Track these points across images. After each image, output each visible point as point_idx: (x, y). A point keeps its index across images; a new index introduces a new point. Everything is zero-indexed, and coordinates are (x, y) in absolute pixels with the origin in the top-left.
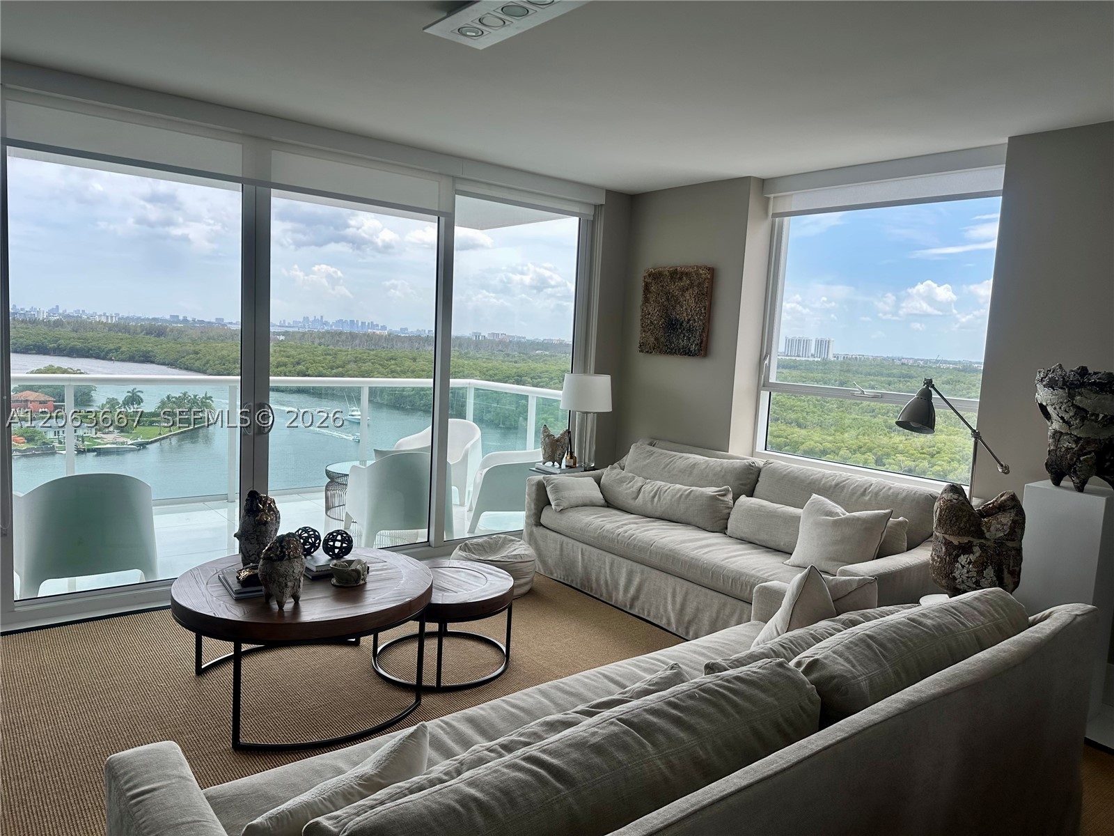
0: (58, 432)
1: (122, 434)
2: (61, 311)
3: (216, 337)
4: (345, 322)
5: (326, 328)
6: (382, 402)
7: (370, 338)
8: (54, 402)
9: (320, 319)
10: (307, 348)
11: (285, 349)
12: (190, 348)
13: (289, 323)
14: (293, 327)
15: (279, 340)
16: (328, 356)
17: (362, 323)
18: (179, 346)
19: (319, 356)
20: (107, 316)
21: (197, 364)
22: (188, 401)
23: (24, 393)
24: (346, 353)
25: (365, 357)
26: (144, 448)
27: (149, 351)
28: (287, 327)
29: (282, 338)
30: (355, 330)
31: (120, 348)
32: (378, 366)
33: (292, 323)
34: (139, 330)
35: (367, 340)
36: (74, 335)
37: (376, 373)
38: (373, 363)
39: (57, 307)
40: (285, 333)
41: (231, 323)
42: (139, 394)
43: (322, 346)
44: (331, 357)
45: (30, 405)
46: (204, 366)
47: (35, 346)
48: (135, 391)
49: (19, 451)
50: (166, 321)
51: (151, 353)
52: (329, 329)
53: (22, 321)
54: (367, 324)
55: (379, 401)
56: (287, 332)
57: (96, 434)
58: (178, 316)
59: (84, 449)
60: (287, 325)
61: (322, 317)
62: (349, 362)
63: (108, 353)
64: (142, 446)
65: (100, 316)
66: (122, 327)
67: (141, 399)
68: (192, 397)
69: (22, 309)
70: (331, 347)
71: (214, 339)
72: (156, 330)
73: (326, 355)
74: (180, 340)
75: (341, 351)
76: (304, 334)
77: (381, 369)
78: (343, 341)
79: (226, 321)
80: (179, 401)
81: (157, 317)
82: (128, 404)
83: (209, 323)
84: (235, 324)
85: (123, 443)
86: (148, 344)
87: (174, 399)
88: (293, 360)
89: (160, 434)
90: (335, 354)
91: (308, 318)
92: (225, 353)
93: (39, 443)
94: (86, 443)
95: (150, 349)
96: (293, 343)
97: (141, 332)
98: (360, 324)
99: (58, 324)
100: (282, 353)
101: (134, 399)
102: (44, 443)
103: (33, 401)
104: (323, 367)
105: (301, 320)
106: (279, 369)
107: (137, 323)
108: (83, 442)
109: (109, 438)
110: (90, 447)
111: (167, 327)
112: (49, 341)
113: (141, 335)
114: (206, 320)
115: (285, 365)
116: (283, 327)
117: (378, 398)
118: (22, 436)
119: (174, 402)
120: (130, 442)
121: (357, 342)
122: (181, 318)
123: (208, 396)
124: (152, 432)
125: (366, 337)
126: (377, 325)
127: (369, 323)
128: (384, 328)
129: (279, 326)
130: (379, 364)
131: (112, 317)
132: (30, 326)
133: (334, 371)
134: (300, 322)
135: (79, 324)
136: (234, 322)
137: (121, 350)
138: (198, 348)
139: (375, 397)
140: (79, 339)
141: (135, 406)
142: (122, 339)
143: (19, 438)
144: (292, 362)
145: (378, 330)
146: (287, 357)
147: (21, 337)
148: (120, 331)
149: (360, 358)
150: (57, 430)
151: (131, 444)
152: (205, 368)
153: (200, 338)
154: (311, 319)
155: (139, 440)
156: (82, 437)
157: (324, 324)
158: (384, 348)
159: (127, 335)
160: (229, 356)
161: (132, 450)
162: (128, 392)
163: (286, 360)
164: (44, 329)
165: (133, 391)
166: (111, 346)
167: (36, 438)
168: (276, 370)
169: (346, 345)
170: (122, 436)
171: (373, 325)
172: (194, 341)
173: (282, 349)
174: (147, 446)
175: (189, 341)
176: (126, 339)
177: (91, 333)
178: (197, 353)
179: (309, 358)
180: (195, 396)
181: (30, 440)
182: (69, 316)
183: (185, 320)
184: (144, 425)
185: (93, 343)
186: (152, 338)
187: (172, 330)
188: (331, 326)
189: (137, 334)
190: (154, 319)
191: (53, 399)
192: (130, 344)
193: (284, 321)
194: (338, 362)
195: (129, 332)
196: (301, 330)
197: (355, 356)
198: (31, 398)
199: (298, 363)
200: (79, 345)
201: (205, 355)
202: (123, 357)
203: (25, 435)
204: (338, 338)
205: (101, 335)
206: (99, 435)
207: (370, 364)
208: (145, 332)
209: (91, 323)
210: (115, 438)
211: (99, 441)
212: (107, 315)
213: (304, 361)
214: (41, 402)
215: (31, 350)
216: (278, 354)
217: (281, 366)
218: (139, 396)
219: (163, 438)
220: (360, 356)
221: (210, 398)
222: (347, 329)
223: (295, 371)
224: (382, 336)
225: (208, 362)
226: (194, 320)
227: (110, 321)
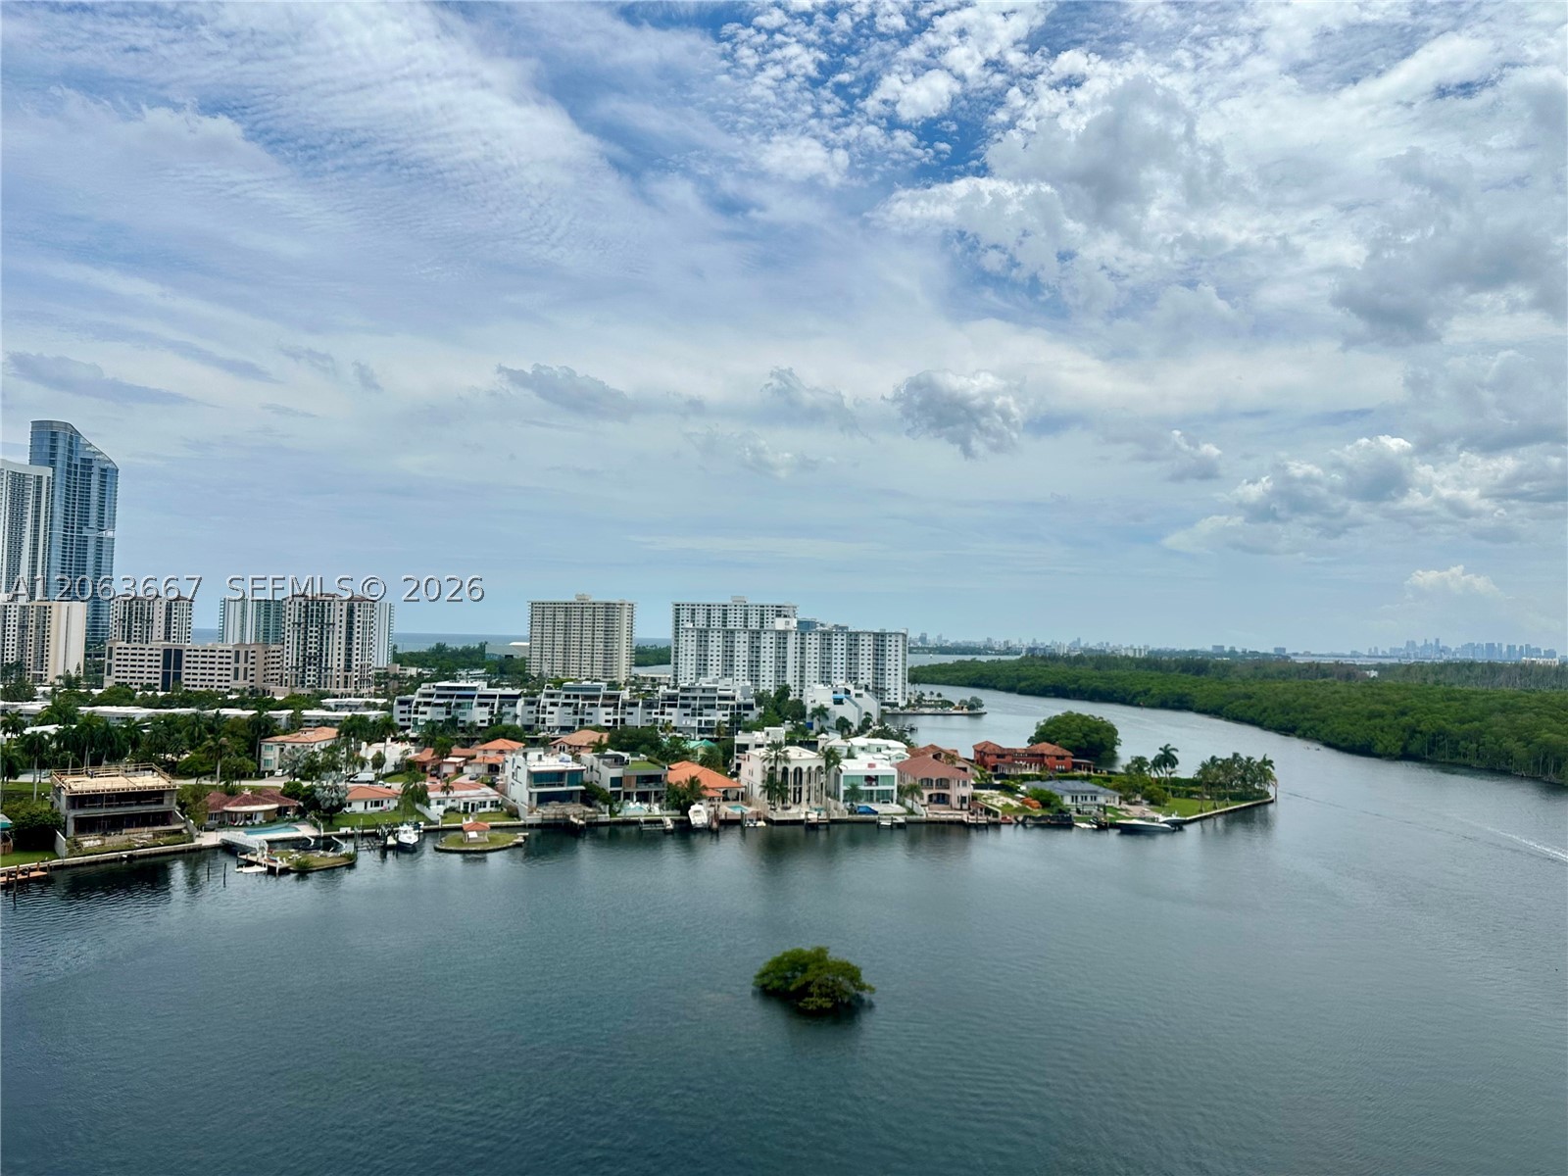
0: (1077, 797)
1: (1152, 807)
2: (1082, 644)
3: (1275, 675)
4: (1478, 647)
5: (1445, 657)
6: (1560, 781)
7: (1525, 671)
8: (1073, 758)
9: (1434, 643)
10: (1416, 690)
11: (1381, 692)
12: (1240, 689)
13: (1383, 652)
14: (1391, 657)
15: (1368, 677)
16: (1452, 703)
17: (1509, 646)
18: (1225, 687)
19: (1438, 703)
20: (1135, 650)
21: (1250, 713)
22: (1240, 767)
23: (1040, 745)
24: (1484, 697)
25: (1522, 704)
26: (1181, 829)
27: (1187, 694)
28: (1380, 657)
29: (1374, 674)
30: (1497, 659)
31: (1150, 690)
32: (1549, 720)
33: (1388, 652)
34: (1173, 666)
35: (1521, 675)
36: (1095, 673)
37: (1544, 731)
38: (1537, 714)
39: (1079, 639)
40: (1380, 668)
41: (1296, 654)
42: (1174, 753)
43: (1442, 686)
44: (1457, 704)
45: (1046, 761)
46: (1261, 714)
47: (1054, 687)
48: (1169, 748)
49: (1033, 818)
50: (1207, 654)
51: (1188, 697)
52: (1451, 657)
53: (1043, 658)
54: (1517, 649)
55: (1554, 779)
56: (1380, 664)
57: (1120, 803)
58: (1223, 647)
59: (1106, 823)
60: (1380, 654)
61: (1437, 641)
62: (1492, 712)
63: (1135, 697)
64: (1178, 826)
65: (1126, 649)
66: (1153, 663)
67: (1176, 760)
68: (1245, 759)
69: (1042, 644)
70: (1457, 687)
71: (1273, 678)
72: (1195, 666)
73: (1448, 700)
74: (1227, 679)
75: (1475, 693)
76: (1409, 667)
77: (1555, 724)
78: (1476, 678)
79: (1288, 652)
80: (1227, 766)
81: (1196, 648)
82: (1159, 766)
83: (1265, 654)
84: (1301, 655)
85: (1153, 820)
86: (1184, 684)
87: (1219, 762)
88: (1394, 708)
89: (1201, 811)
90: (1466, 699)
91: (1413, 643)
92: (1289, 697)
93: (1055, 809)
94: (1109, 815)
95: (1187, 691)
96: (1391, 681)
97: (1176, 669)
98: (1505, 649)
99: (1079, 660)
100: (1377, 697)
101: (1167, 759)
102: (1061, 811)
103: (1051, 756)
104: (1445, 720)
105: (1403, 646)
106: (1372, 722)
107: (1171, 658)
108: (1105, 813)
109: (1135, 810)
110: (1113, 822)
111: (1208, 662)
112: (1069, 681)
113: (1176, 673)
114: (1261, 651)
115: (1381, 715)
116: (1374, 657)
117: (1551, 774)
118: (1037, 799)
119: (1220, 766)
120: (1162, 819)
121: (1502, 678)
122: (1227, 649)
123: (1268, 759)
124: (1192, 808)
125: (1518, 670)
126: (1538, 650)
127: (1521, 647)
128: (1551, 654)
129: (1368, 657)
130: (1551, 716)
131: (1140, 650)
132: (1049, 663)
133: (1466, 726)
134: (1401, 649)
135: (1103, 661)
136: (1301, 652)
137: (1152, 692)
138: (1250, 690)
139: (1546, 772)
140: (1102, 678)
141: (1169, 769)
142: (1152, 678)
143: (1033, 802)
144: (1393, 711)
145: (1540, 657)
146: (1384, 703)
147: (1040, 677)
148: (1150, 667)
149: (1512, 706)
150: (1075, 795)
151: (1164, 822)
152: (1261, 719)
153: (1254, 677)
154: (1420, 644)
155: (1174, 817)
156: (1104, 807)
157: (1442, 651)
158: (1554, 687)
159: (1159, 674)
160: (1295, 701)
161: (1164, 831)
162: (1161, 749)
163: (1383, 708)
164: (1062, 667)
165: (1166, 747)
166: (1139, 688)
167: (1052, 803)
168: (1367, 723)
169: (1483, 684)
170: (1152, 810)
171: (1529, 651)
172: (1244, 680)
173: (1376, 691)
174: (1185, 827)
175: (1239, 680)
176: (1158, 678)
177: (1116, 671)
178: (1249, 697)
179: (1420, 705)
180: (1249, 759)
181: (1045, 804)
182: (1091, 650)
183: (1233, 652)
184: (1179, 796)
185: (1119, 683)
186: (1190, 677)
187: (1215, 666)
188: (1454, 654)
189: (1171, 671)
190: (1193, 652)
191: (1070, 754)
192: (1162, 685)
193: (1376, 649)
194: (1471, 712)
195: (1161, 669)
196: (1403, 661)
197: (1502, 701)
198: (1047, 752)
199: (1403, 713)
200: (1101, 685)
201: (1260, 700)
202: (1152, 702)
203: (1040, 798)
204: (1468, 673)
205: (1127, 673)
206: (1124, 806)
207: (1532, 715)
208: (1180, 668)
209: (1115, 658)
210: (1143, 812)
211: (1123, 813)
212: (1136, 647)
213: (1412, 710)
214: (1058, 757)
215: (1050, 691)
216: (1369, 699)
217: (1376, 717)
218: (1174, 757)
219: (1206, 817)
220: (1511, 701)
221: (1270, 762)
222: (1481, 658)
223: (1398, 725)
224: (1550, 667)
225: (1265, 710)
226: (1244, 652)
227: (1137, 656)
